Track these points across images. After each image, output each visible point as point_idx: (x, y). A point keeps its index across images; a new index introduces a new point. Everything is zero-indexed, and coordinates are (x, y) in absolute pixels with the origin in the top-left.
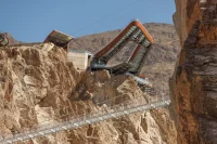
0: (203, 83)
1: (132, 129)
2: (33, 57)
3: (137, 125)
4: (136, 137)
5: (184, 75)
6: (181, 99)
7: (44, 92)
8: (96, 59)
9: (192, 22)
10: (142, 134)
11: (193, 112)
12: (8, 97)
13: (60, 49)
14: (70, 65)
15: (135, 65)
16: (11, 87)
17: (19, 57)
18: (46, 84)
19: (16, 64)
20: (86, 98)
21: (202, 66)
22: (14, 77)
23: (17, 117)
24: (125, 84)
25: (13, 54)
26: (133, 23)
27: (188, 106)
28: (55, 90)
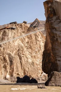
0: (51, 23)
1: (37, 36)
2: (21, 25)
3: (38, 35)
4: (38, 37)
5: (47, 22)
6: (47, 26)
7: (23, 31)
8: (31, 25)
9: (48, 14)
10: (39, 36)
11: (49, 28)
12: (18, 32)
13: (25, 24)
14: (27, 26)
15: (37, 26)
16: (18, 30)
17: (19, 25)
18: (23, 29)
19: (19, 26)
20: (30, 31)
21: (50, 21)
22: (18, 28)
23: (19, 35)
24: (36, 29)
25: (18, 25)
26: (37, 19)
27: (48, 28)
28: (25, 30)
